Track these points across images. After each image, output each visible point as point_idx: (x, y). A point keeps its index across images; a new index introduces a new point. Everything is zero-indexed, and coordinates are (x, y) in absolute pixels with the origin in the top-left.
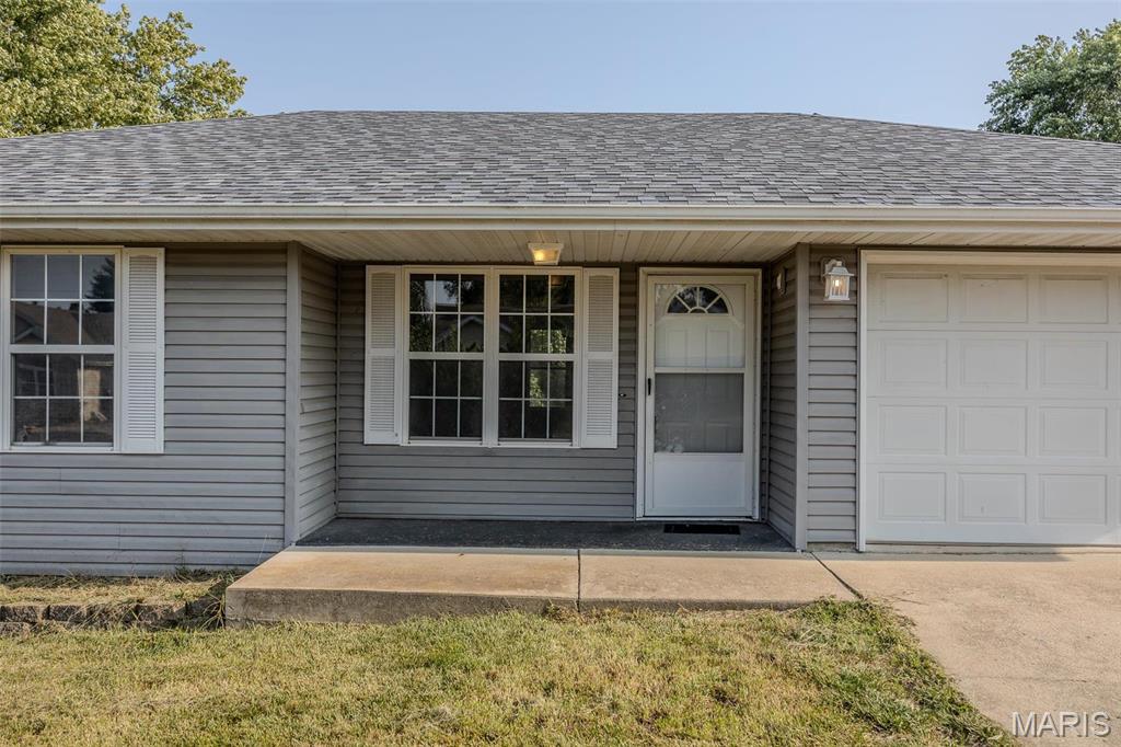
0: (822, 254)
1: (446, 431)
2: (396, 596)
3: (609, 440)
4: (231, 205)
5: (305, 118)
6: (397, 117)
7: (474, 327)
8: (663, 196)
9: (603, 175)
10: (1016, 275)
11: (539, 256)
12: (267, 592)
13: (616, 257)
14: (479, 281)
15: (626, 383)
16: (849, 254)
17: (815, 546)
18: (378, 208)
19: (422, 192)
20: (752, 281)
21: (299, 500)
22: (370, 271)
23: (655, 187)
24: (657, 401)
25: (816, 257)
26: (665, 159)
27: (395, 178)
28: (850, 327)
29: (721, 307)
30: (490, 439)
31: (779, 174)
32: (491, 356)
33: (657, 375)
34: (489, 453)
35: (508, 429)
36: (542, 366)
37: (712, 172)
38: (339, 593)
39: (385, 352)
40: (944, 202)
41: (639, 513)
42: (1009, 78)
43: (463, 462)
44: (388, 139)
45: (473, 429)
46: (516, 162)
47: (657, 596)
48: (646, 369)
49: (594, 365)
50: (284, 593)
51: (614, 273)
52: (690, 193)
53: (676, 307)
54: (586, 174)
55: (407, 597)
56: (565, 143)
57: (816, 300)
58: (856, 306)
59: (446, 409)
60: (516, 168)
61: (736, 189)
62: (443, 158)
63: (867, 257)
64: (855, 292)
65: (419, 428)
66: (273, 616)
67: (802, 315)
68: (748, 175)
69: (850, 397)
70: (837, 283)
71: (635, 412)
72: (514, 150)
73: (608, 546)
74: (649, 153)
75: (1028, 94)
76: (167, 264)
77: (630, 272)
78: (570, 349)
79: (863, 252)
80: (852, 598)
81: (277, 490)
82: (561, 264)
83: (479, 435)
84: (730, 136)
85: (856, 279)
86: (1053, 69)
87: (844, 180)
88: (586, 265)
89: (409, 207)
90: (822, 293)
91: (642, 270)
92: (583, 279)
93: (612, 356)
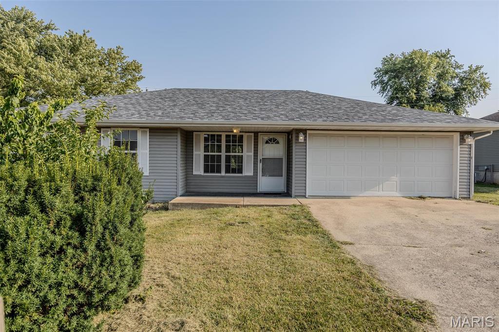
0: (298, 131)
1: (213, 171)
2: (205, 204)
3: (252, 174)
4: (167, 120)
5: (173, 91)
6: (197, 91)
7: (219, 147)
8: (262, 119)
9: (249, 112)
10: (342, 136)
11: (235, 131)
12: (178, 203)
13: (253, 131)
14: (220, 136)
15: (255, 160)
16: (304, 131)
17: (296, 196)
18: (199, 121)
19: (209, 117)
20: (285, 136)
21: (180, 183)
22: (194, 133)
23: (262, 116)
24: (262, 164)
25: (297, 132)
26: (264, 107)
27: (202, 113)
28: (305, 147)
29: (278, 143)
30: (223, 173)
31: (290, 112)
32: (223, 154)
33: (263, 158)
34: (223, 177)
35: (227, 171)
36: (235, 157)
37: (275, 111)
38: (193, 203)
39: (197, 153)
40: (324, 121)
41: (258, 191)
42: (381, 67)
43: (216, 179)
44: (197, 99)
45: (219, 171)
46: (229, 108)
47: (260, 204)
48: (260, 157)
49: (248, 156)
50: (181, 203)
51: (253, 134)
52: (269, 118)
53: (267, 142)
54: (246, 112)
55: (207, 204)
56: (241, 102)
57: (297, 141)
58: (306, 143)
59: (213, 166)
60: (229, 109)
61: (279, 117)
62: (211, 106)
63: (308, 132)
64: (305, 140)
65: (206, 171)
66: (179, 208)
67: (294, 145)
68: (283, 112)
69: (304, 163)
70: (301, 138)
71: (257, 167)
72: (229, 103)
73: (250, 197)
74: (261, 105)
75: (386, 73)
76: (150, 132)
77: (256, 134)
78: (242, 152)
79: (307, 131)
80: (300, 204)
81: (175, 184)
82: (240, 132)
83: (220, 172)
84: (283, 99)
85: (306, 137)
86: (395, 65)
87: (304, 114)
88: (246, 132)
89: (206, 121)
90: (298, 140)
91: (259, 134)
92: (245, 135)
93: (252, 154)
